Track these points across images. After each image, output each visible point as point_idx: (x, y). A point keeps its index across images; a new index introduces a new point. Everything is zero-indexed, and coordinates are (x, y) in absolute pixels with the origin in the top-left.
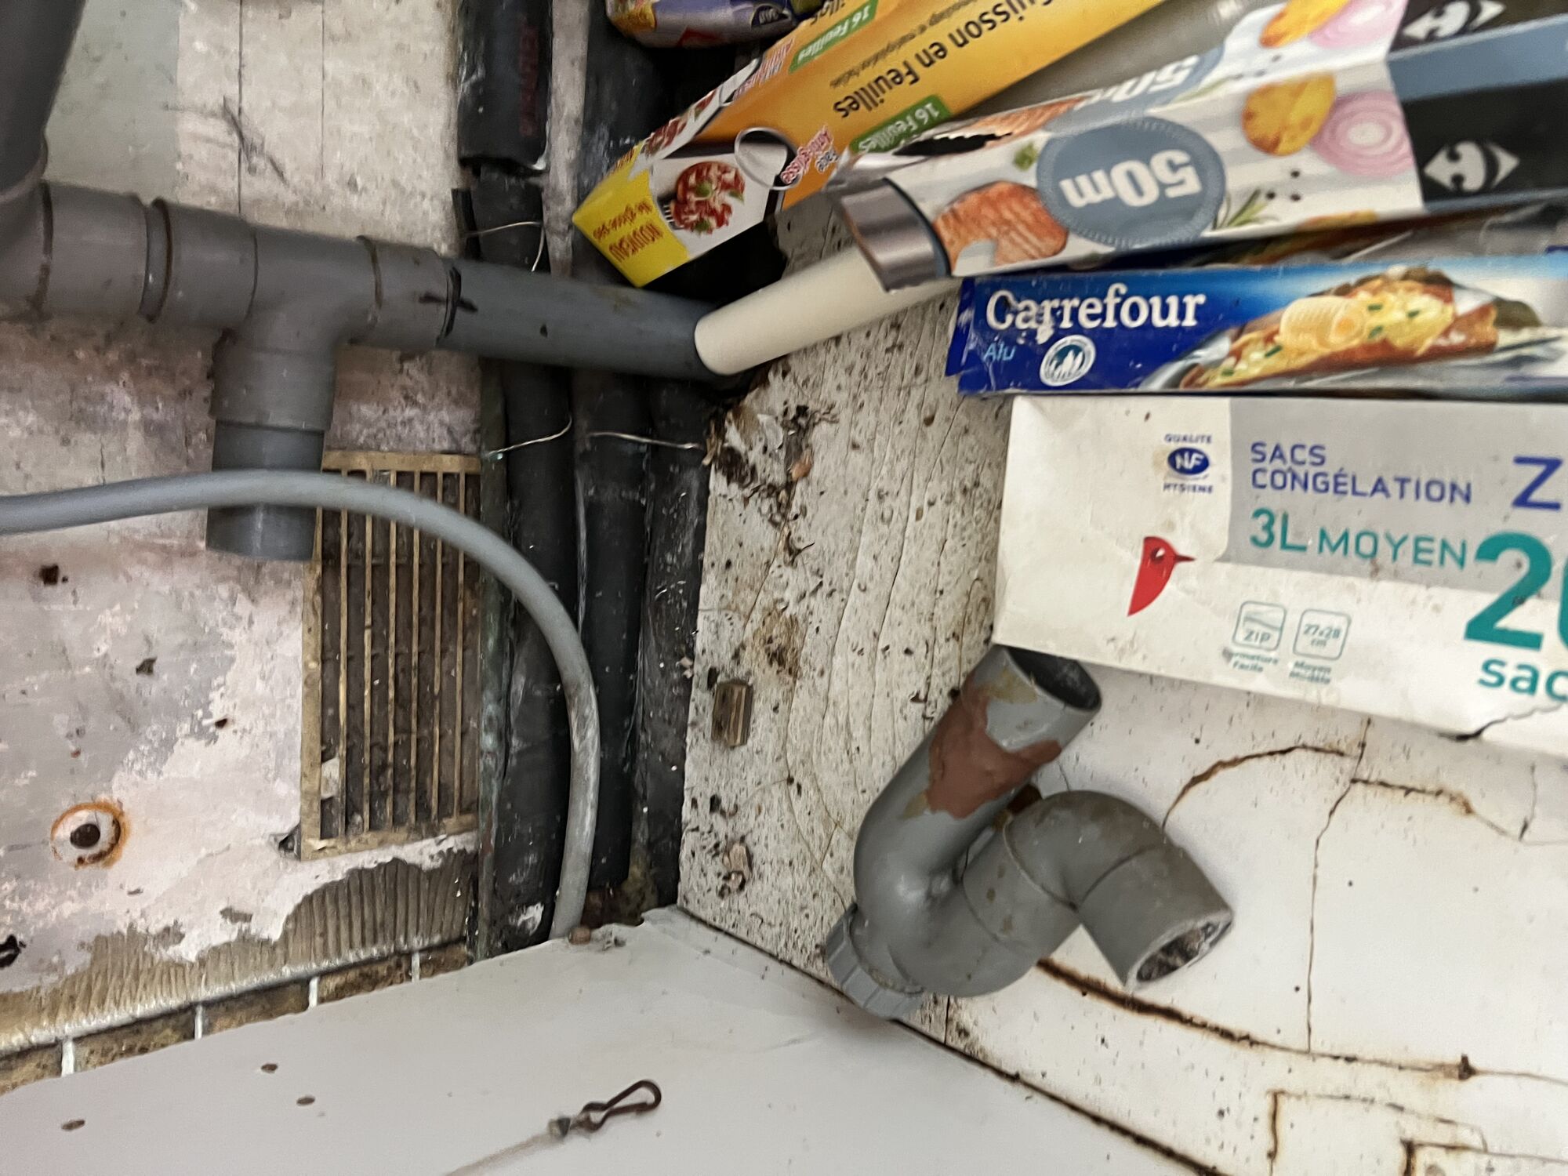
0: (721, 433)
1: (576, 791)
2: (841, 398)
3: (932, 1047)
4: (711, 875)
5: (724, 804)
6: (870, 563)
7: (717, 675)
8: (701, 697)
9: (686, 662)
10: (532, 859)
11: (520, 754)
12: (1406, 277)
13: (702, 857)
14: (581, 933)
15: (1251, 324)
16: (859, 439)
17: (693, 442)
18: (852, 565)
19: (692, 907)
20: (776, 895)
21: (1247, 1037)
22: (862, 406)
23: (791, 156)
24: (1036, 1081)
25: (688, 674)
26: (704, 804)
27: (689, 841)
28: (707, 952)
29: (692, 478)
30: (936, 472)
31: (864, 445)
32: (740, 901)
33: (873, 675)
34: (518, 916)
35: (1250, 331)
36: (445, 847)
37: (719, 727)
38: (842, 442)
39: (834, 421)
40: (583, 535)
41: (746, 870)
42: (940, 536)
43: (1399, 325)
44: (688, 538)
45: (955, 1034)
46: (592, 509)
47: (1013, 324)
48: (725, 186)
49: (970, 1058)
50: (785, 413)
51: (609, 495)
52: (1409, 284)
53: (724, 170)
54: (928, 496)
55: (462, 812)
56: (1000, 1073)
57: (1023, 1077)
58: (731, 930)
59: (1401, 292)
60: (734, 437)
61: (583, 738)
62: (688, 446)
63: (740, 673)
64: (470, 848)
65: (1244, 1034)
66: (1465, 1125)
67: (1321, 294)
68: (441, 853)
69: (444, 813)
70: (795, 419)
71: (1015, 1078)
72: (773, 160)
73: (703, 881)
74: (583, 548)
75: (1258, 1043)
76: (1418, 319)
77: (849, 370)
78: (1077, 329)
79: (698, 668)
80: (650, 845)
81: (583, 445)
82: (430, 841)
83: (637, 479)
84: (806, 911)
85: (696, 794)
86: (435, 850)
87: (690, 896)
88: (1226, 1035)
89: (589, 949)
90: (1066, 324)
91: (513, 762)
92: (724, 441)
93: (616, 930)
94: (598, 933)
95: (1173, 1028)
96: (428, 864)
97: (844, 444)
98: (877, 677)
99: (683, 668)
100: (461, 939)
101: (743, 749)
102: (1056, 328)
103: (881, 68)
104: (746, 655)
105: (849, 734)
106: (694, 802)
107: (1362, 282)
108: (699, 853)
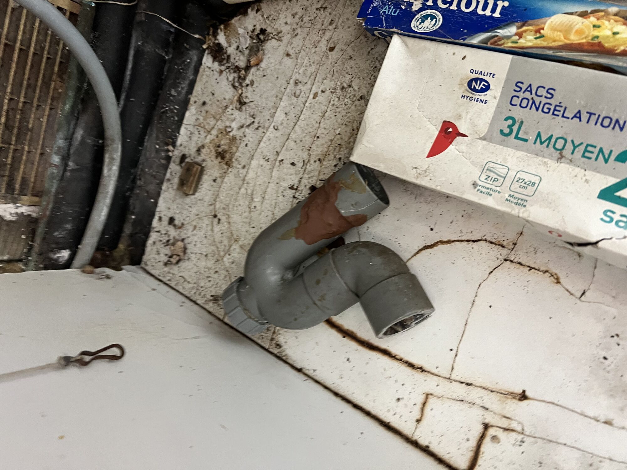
0: (215, 35)
1: (100, 197)
2: (286, 29)
3: (262, 350)
4: (162, 255)
5: (176, 222)
6: (283, 116)
7: (186, 158)
8: (175, 169)
9: (170, 148)
10: (69, 226)
11: (72, 171)
12: (616, 14)
13: (159, 245)
14: (89, 268)
15: (530, 22)
16: (291, 52)
17: (200, 35)
18: (273, 115)
19: (149, 268)
20: (195, 269)
21: (421, 368)
22: (297, 35)
24: (310, 373)
25: (170, 154)
26: (165, 221)
27: (153, 236)
28: (154, 290)
29: (194, 55)
30: (329, 76)
31: (293, 56)
32: (175, 269)
33: (272, 172)
34: (55, 254)
35: (529, 25)
36: (20, 210)
37: (182, 183)
38: (281, 51)
39: (280, 40)
40: (130, 66)
41: (182, 255)
42: (324, 108)
43: (608, 37)
44: (185, 85)
45: (274, 346)
46: (139, 53)
49: (279, 358)
50: (253, 31)
51: (148, 48)
52: (617, 18)
54: (322, 87)
55: (33, 195)
56: (293, 367)
57: (304, 370)
58: (168, 282)
59: (612, 21)
60: (221, 38)
62: (197, 36)
63: (199, 159)
64: (34, 215)
65: (420, 366)
66: (516, 420)
67: (571, 14)
68: (17, 214)
69: (22, 192)
70: (258, 34)
71: (300, 370)
73: (156, 256)
75: (425, 371)
76: (618, 36)
77: (294, 15)
78: (435, 7)
79: (176, 152)
80: (131, 236)
82: (11, 206)
83: (166, 45)
84: (210, 279)
85: (162, 215)
86: (13, 211)
87: (148, 263)
88: (411, 365)
89: (92, 277)
90: (429, 3)
91: (68, 174)
92: (216, 39)
93: (108, 271)
94: (98, 270)
95: (385, 359)
96: (8, 217)
97: (283, 52)
98: (274, 174)
99: (168, 151)
100: (20, 260)
101: (193, 197)
102: (424, 4)
104: (204, 151)
105: (252, 199)
106: (160, 219)
107: (593, 12)
108: (157, 243)
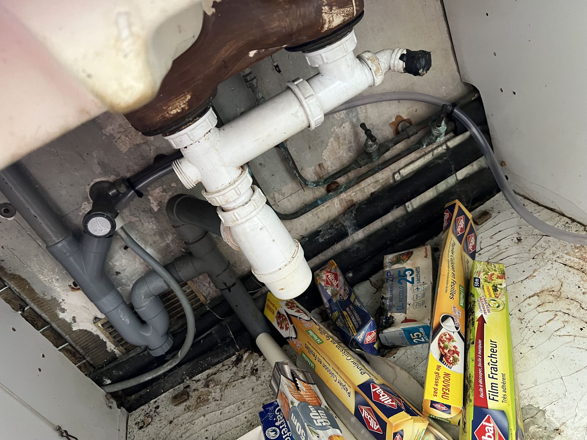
0: (245, 352)
2: (263, 378)
4: (140, 418)
6: (227, 411)
7: (189, 388)
8: (182, 386)
9: (188, 378)
10: (121, 373)
11: (144, 355)
13: (143, 413)
14: (109, 396)
16: (254, 389)
18: (226, 407)
19: (130, 418)
22: (262, 385)
23: (296, 338)
25: (185, 381)
26: (156, 405)
27: (146, 406)
28: (119, 430)
29: (232, 351)
30: (253, 414)
31: (254, 392)
32: (136, 430)
33: (202, 429)
34: (106, 378)
36: (115, 350)
37: (175, 398)
38: (253, 385)
39: (257, 380)
41: (146, 425)
42: (239, 425)
44: (216, 360)
46: (211, 334)
47: (277, 415)
48: (286, 326)
50: (255, 366)
51: (215, 336)
53: (288, 324)
54: (247, 416)
55: (125, 349)
58: (128, 432)
60: (245, 356)
62: (238, 347)
63: (191, 394)
64: (117, 356)
68: (113, 350)
69: (122, 345)
70: (254, 369)
72: (293, 335)
73: (137, 416)
78: (281, 430)
79: (188, 382)
81: (222, 324)
82: (114, 346)
83: (223, 339)
85: (158, 401)
86: (112, 349)
87: (132, 416)
89: (106, 401)
90: (281, 427)
91: (141, 354)
92: (244, 354)
93: (114, 404)
94: (112, 400)
96: (108, 349)
97: (253, 386)
98: (202, 431)
99: (186, 378)
100: (94, 368)
101: (173, 406)
102: (279, 425)
103: (314, 351)
104: (196, 392)
105: (186, 432)
106: (156, 402)
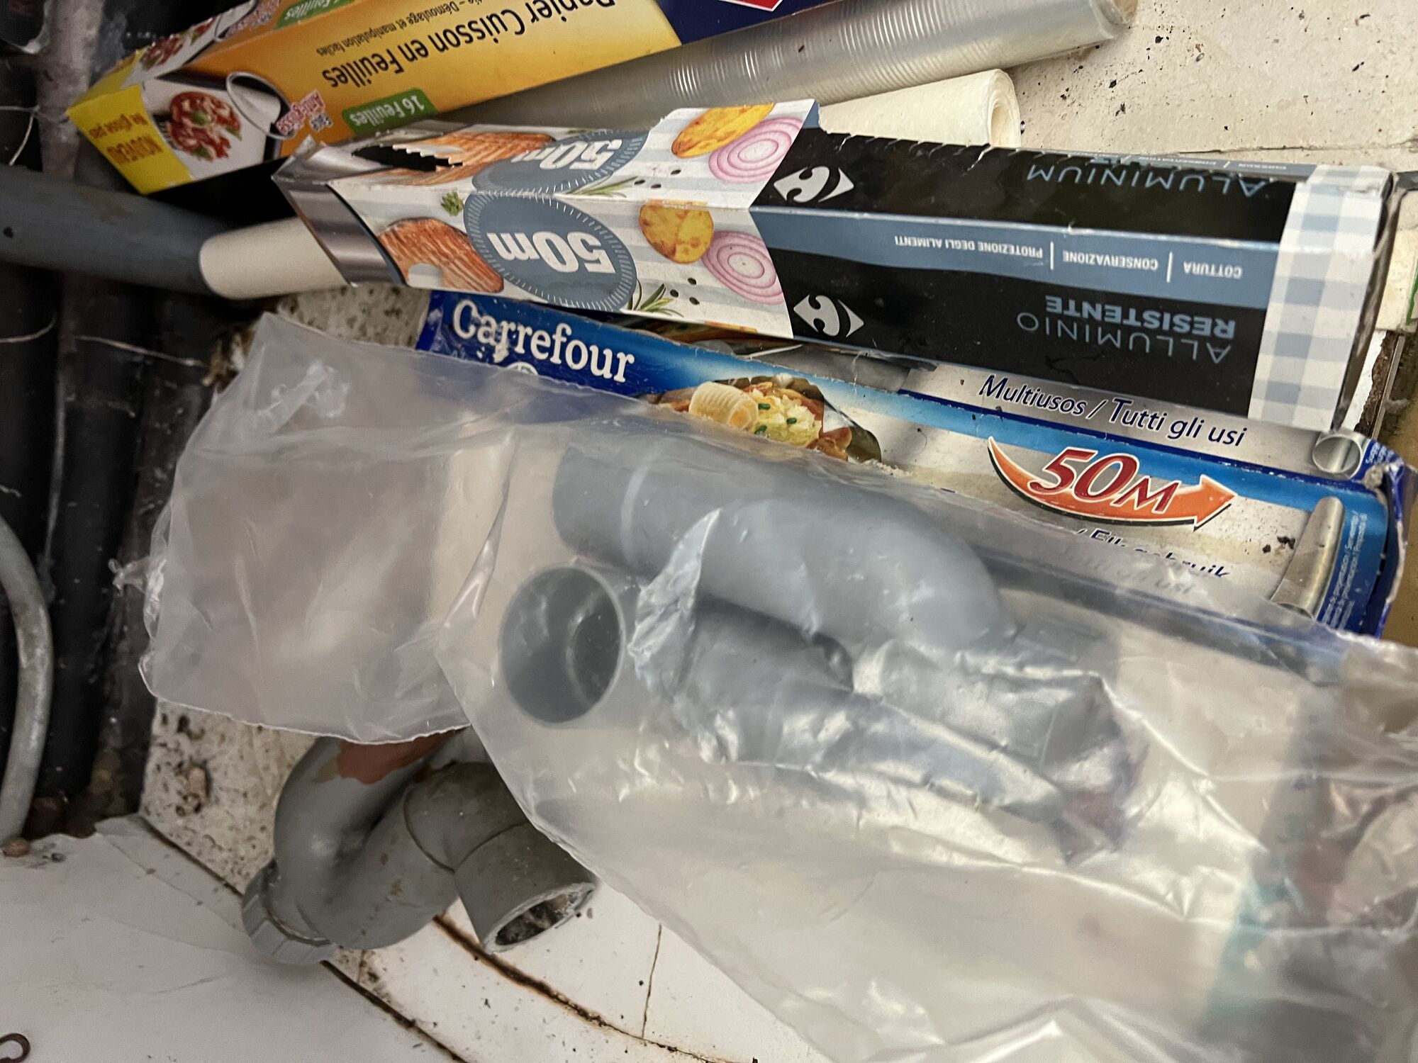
0: (227, 354)
3: (345, 987)
4: (173, 792)
12: (790, 386)
13: (167, 774)
14: (16, 846)
15: (669, 394)
17: (196, 358)
20: (229, 822)
21: (598, 1018)
23: (284, 109)
24: (428, 1028)
26: (173, 724)
27: (156, 755)
28: (151, 871)
29: (191, 394)
32: (195, 822)
35: (667, 401)
40: (61, 440)
41: (202, 793)
43: (780, 428)
45: (367, 976)
46: (73, 415)
47: (475, 336)
48: (221, 120)
49: (375, 1000)
51: (93, 403)
52: (791, 392)
56: (399, 1018)
57: (419, 1024)
59: (785, 397)
60: (239, 360)
61: (31, 656)
62: (190, 362)
65: (596, 1015)
67: (725, 382)
71: (409, 1024)
72: (268, 110)
73: (164, 796)
74: (59, 452)
75: (605, 1025)
76: (794, 426)
81: (68, 346)
83: (129, 390)
84: (254, 842)
85: (168, 712)
88: (582, 1013)
89: (24, 862)
94: (38, 844)
95: (542, 1001)
103: (366, 49)
106: (165, 720)
107: (757, 380)
108: (164, 768)
